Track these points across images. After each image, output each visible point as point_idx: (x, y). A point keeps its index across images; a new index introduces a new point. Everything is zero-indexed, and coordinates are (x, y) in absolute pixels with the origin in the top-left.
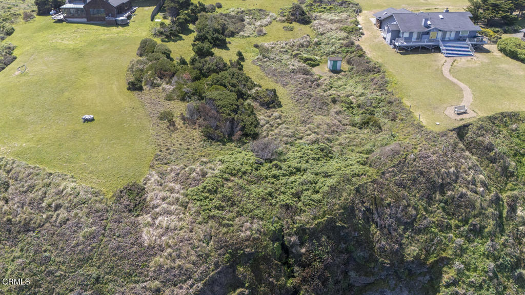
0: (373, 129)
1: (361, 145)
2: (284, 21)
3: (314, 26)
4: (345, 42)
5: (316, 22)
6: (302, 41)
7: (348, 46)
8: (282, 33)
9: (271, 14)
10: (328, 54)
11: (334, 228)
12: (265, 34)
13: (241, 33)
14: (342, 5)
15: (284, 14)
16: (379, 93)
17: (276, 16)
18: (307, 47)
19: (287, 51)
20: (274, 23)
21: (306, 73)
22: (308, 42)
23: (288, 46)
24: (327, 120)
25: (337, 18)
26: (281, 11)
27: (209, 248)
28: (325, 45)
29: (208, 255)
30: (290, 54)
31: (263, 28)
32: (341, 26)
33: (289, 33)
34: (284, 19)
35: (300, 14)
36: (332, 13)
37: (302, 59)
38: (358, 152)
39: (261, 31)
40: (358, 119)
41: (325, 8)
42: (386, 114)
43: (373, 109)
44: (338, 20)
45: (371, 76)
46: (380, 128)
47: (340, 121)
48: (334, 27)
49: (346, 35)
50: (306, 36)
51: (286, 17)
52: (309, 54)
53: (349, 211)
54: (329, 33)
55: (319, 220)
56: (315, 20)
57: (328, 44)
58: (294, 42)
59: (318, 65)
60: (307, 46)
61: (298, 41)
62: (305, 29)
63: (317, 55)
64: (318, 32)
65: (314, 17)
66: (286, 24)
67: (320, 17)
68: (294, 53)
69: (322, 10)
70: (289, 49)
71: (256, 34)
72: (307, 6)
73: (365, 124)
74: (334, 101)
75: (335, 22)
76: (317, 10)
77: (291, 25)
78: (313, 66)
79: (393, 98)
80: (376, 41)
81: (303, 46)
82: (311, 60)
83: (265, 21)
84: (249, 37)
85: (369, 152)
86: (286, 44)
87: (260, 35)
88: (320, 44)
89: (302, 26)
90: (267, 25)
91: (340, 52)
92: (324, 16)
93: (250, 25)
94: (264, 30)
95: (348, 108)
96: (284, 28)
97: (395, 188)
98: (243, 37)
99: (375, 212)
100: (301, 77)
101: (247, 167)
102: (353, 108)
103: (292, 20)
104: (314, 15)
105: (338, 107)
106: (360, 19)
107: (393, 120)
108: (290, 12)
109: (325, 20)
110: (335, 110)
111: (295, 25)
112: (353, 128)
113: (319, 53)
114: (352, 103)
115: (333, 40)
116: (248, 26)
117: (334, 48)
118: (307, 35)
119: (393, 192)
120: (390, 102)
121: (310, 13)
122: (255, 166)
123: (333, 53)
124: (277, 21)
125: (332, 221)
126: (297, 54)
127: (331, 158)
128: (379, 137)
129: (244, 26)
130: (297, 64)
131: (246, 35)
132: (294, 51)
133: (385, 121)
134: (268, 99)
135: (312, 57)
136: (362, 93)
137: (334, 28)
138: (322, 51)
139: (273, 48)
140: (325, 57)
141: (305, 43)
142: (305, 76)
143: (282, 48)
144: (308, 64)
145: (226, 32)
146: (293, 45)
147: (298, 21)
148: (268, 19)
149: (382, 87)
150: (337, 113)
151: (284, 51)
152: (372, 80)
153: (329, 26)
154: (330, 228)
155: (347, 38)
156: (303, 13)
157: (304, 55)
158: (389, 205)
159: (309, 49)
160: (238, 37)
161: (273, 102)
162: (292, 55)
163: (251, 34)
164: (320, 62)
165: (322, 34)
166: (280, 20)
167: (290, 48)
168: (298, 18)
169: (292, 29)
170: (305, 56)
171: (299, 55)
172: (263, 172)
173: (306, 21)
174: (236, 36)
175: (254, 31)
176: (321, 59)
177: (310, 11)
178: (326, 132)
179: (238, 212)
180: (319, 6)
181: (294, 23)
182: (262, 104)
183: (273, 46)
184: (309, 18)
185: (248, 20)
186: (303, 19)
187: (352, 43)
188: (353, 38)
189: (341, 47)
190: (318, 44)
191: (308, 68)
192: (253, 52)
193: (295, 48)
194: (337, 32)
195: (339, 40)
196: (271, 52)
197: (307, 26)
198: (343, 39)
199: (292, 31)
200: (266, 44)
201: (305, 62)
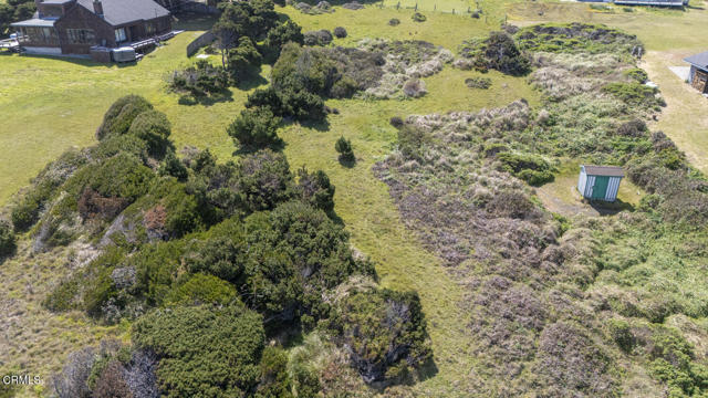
2: (469, 68)
3: (538, 80)
4: (619, 122)
5: (543, 70)
6: (508, 116)
7: (629, 134)
8: (463, 92)
9: (442, 52)
10: (575, 152)
12: (423, 94)
13: (370, 91)
14: (596, 38)
15: (472, 52)
17: (453, 55)
18: (521, 131)
19: (469, 139)
20: (447, 70)
21: (521, 210)
22: (524, 116)
23: (473, 126)
25: (590, 64)
26: (465, 45)
28: (567, 126)
30: (478, 146)
31: (422, 80)
32: (603, 82)
33: (478, 94)
34: (469, 61)
35: (506, 53)
36: (578, 52)
37: (509, 163)
39: (414, 87)
41: (559, 43)
44: (592, 68)
48: (586, 83)
49: (618, 104)
51: (474, 59)
52: (527, 148)
54: (575, 98)
56: (539, 66)
57: (576, 124)
58: (490, 116)
59: (551, 179)
60: (522, 128)
61: (500, 113)
62: (518, 85)
63: (545, 152)
64: (547, 93)
65: (536, 61)
66: (473, 74)
67: (550, 60)
68: (489, 144)
69: (554, 46)
70: (475, 133)
71: (402, 93)
72: (521, 38)
75: (587, 74)
76: (542, 46)
77: (485, 76)
78: (539, 182)
81: (511, 127)
82: (532, 165)
83: (426, 67)
84: (386, 98)
86: (469, 120)
87: (412, 96)
88: (554, 124)
89: (511, 79)
90: (431, 74)
91: (609, 146)
92: (559, 58)
93: (395, 72)
94: (423, 84)
96: (467, 81)
98: (373, 98)
103: (486, 64)
104: (536, 56)
108: (483, 48)
109: (562, 67)
111: (494, 76)
113: (550, 145)
115: (587, 116)
116: (389, 75)
117: (590, 135)
118: (523, 101)
121: (528, 51)
123: (590, 149)
124: (453, 66)
126: (497, 150)
129: (380, 74)
131: (379, 94)
132: (492, 140)
135: (535, 157)
137: (586, 86)
138: (561, 141)
139: (436, 128)
140: (567, 158)
141: (516, 120)
142: (519, 224)
143: (460, 129)
144: (525, 178)
145: (335, 86)
146: (487, 124)
147: (502, 69)
148: (435, 61)
151: (464, 139)
153: (574, 81)
155: (624, 111)
156: (512, 52)
157: (514, 152)
159: (528, 134)
160: (362, 98)
161: (403, 351)
162: (482, 148)
163: (391, 93)
164: (554, 170)
165: (558, 100)
166: (460, 64)
167: (479, 130)
168: (502, 61)
169: (485, 86)
170: (518, 154)
171: (501, 152)
173: (518, 69)
174: (356, 96)
175: (401, 87)
176: (559, 163)
177: (527, 47)
180: (547, 38)
181: (491, 71)
182: (358, 364)
183: (438, 123)
184: (526, 62)
185: (392, 63)
186: (513, 64)
187: (642, 128)
188: (639, 113)
189: (609, 134)
190: (548, 123)
191: (525, 190)
192: (386, 137)
193: (492, 131)
194: (594, 97)
195: (602, 115)
196: (429, 141)
197: (522, 79)
198: (613, 115)
199: (486, 88)
200: (421, 120)
201: (517, 170)
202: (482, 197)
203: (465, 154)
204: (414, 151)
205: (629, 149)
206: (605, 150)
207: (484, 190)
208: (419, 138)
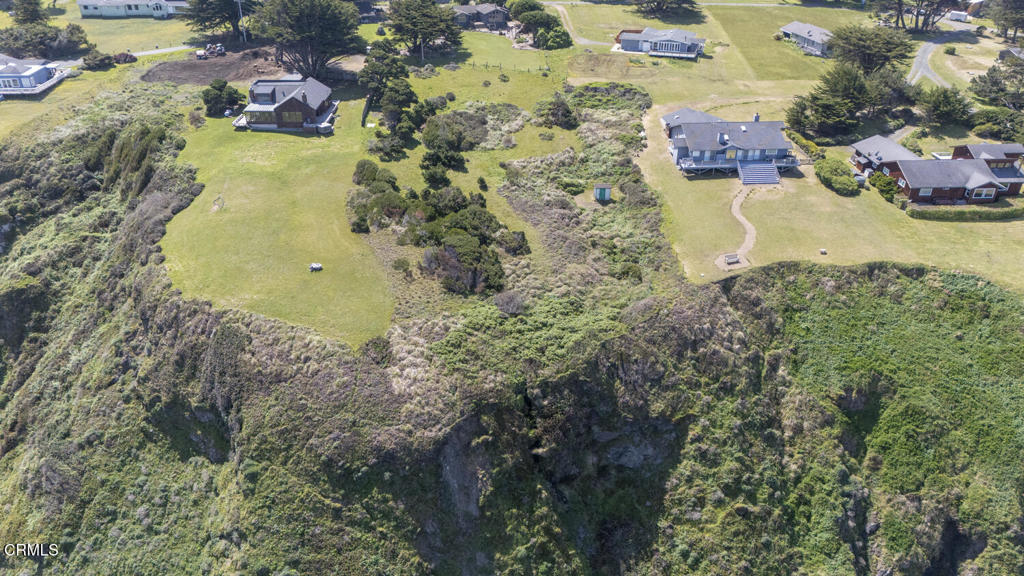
0: (632, 280)
1: (616, 298)
2: (541, 125)
3: (581, 133)
4: (619, 159)
5: (586, 125)
6: (562, 158)
7: (623, 165)
8: (538, 143)
9: (523, 113)
10: (596, 176)
11: (576, 382)
12: (515, 145)
13: (482, 145)
14: (624, 96)
15: (543, 112)
16: (649, 235)
17: (531, 115)
19: (542, 173)
20: (528, 126)
21: (564, 205)
22: (572, 158)
23: (544, 165)
24: (582, 269)
25: (614, 118)
26: (538, 107)
27: (455, 398)
28: (594, 162)
29: (454, 404)
30: (546, 177)
31: (512, 135)
32: (618, 132)
33: (547, 144)
34: (541, 121)
35: (563, 115)
36: (609, 109)
37: (561, 185)
38: (612, 307)
39: (509, 141)
40: (618, 267)
41: (600, 101)
42: (651, 261)
43: (637, 255)
44: (615, 122)
45: (645, 210)
46: (640, 279)
47: (597, 270)
48: (608, 133)
49: (622, 147)
50: (569, 149)
51: (543, 119)
52: (571, 175)
53: (593, 365)
54: (600, 145)
55: (562, 374)
56: (584, 121)
57: (598, 161)
59: (582, 191)
60: (570, 165)
61: (558, 157)
62: (570, 136)
63: (581, 178)
64: (586, 141)
65: (583, 118)
66: (544, 130)
67: (592, 115)
68: (552, 175)
69: (596, 103)
70: (545, 169)
71: (502, 145)
72: (575, 96)
73: (625, 274)
74: (594, 245)
75: (612, 125)
76: (588, 104)
77: (551, 131)
78: (575, 193)
79: (663, 241)
80: (661, 157)
81: (564, 164)
82: (573, 185)
83: (514, 125)
84: (493, 149)
85: (622, 307)
86: (542, 162)
87: (508, 147)
88: (587, 161)
89: (566, 132)
90: (517, 131)
91: (613, 173)
92: (597, 114)
93: (495, 130)
94: (514, 138)
95: (609, 254)
96: (540, 135)
97: (644, 345)
98: (485, 150)
99: (620, 368)
100: (557, 211)
101: (490, 321)
102: (615, 254)
103: (551, 122)
104: (583, 113)
105: (596, 253)
106: (646, 121)
107: (657, 270)
108: (549, 109)
109: (598, 121)
110: (593, 257)
111: (556, 131)
112: (611, 279)
113: (584, 173)
114: (615, 247)
115: (605, 156)
116: (492, 133)
117: (604, 167)
118: (572, 148)
119: (641, 348)
120: (659, 248)
121: (579, 108)
122: (499, 320)
123: (603, 174)
124: (531, 124)
125: (574, 376)
126: (555, 178)
127: (582, 312)
128: (636, 289)
129: (487, 132)
130: (553, 193)
131: (489, 147)
132: (553, 172)
133: (647, 271)
134: (514, 244)
135: (575, 181)
136: (631, 234)
137: (608, 136)
138: (589, 171)
139: (524, 167)
140: (592, 180)
141: (567, 160)
142: (562, 211)
143: (537, 167)
144: (569, 192)
146: (551, 163)
147: (560, 125)
148: (519, 121)
149: (654, 227)
150: (595, 260)
152: (645, 216)
153: (601, 133)
154: (573, 382)
155: (624, 152)
156: (567, 113)
157: (565, 179)
158: (636, 361)
159: (573, 168)
160: (479, 149)
161: (521, 247)
163: (496, 145)
164: (584, 187)
165: (591, 146)
166: (535, 122)
167: (547, 167)
168: (561, 119)
169: (550, 138)
171: (558, 179)
172: (508, 326)
173: (570, 124)
174: (475, 148)
175: (500, 140)
176: (587, 183)
177: (579, 104)
178: (579, 284)
179: (482, 366)
180: (592, 97)
181: (554, 127)
182: (508, 251)
183: (525, 164)
184: (575, 120)
186: (567, 122)
187: (629, 161)
188: (631, 152)
189: (614, 166)
190: (584, 161)
191: (568, 198)
192: (499, 174)
193: (554, 167)
194: (611, 143)
195: (613, 155)
196: (521, 176)
197: (573, 131)
198: (619, 155)
199: (551, 140)
200: (516, 163)
201: (565, 188)
202: (547, 201)
203: (540, 181)
204: (515, 181)
205: (621, 173)
206: (611, 175)
207: (549, 198)
208: (517, 174)
